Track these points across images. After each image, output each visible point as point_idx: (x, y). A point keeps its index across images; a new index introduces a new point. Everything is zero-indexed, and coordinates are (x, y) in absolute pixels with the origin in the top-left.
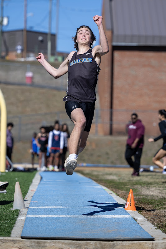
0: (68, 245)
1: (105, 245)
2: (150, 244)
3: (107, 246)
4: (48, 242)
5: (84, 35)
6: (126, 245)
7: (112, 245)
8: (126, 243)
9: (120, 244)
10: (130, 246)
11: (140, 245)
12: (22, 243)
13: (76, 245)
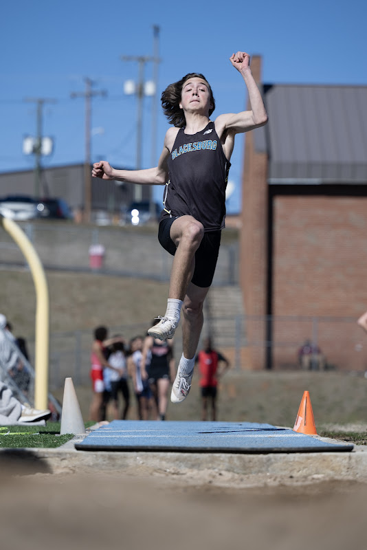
0: (174, 462)
1: (250, 461)
2: (345, 458)
3: (256, 463)
4: (132, 457)
5: (195, 92)
6: (294, 461)
7: (265, 461)
8: (294, 458)
9: (281, 458)
10: (302, 463)
11: (324, 460)
12: (77, 458)
13: (189, 463)
